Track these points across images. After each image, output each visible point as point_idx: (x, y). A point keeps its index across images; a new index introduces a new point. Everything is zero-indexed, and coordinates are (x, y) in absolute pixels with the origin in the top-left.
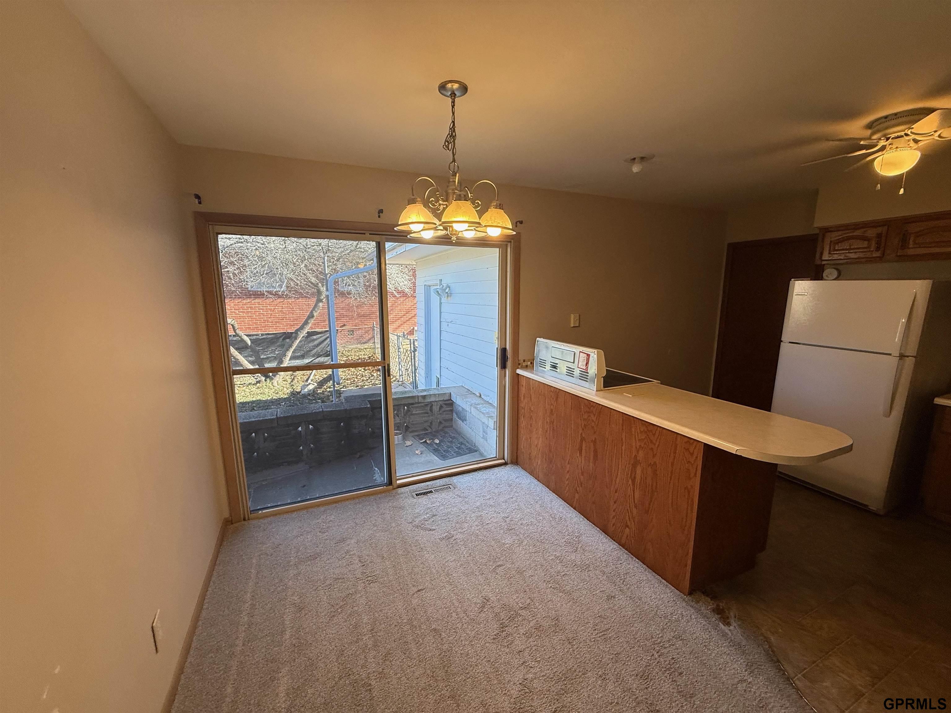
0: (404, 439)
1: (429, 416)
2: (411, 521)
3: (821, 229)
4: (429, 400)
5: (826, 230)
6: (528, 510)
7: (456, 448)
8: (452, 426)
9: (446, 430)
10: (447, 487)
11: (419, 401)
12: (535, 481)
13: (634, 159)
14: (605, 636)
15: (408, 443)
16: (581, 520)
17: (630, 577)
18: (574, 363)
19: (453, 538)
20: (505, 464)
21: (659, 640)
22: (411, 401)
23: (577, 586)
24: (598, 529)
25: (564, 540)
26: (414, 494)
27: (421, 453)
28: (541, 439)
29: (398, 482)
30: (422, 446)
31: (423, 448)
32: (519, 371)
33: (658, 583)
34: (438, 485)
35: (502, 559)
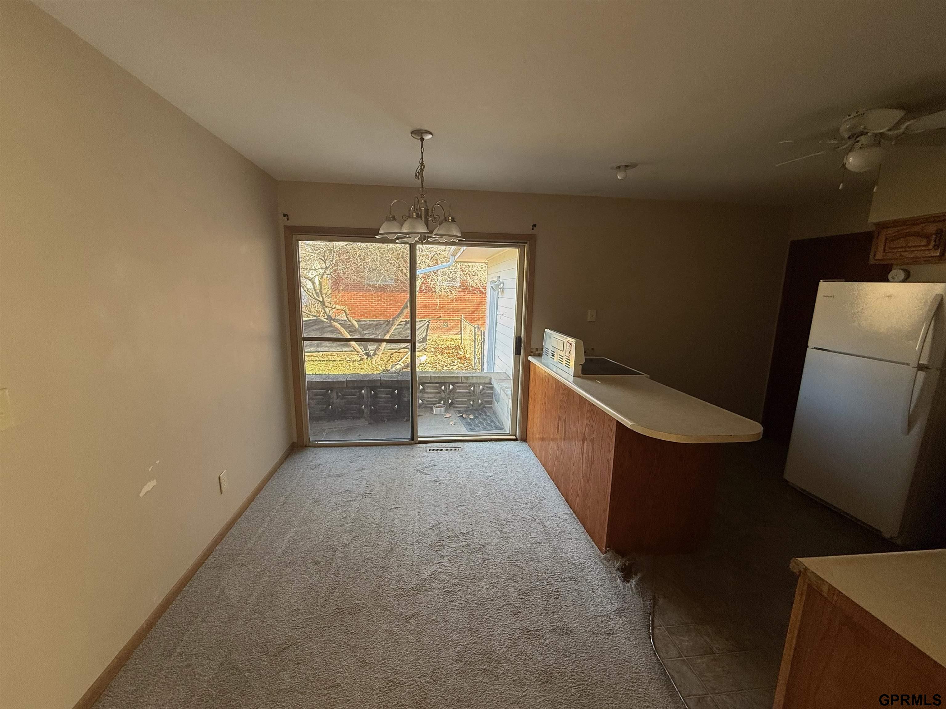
0: (446, 411)
1: (471, 396)
2: (415, 466)
3: (877, 225)
4: (470, 381)
5: (882, 226)
6: (512, 475)
7: (486, 424)
8: (491, 407)
9: (485, 409)
10: (456, 449)
11: (463, 381)
12: (533, 456)
13: (619, 167)
14: (512, 563)
15: (448, 415)
16: (554, 489)
17: (565, 534)
18: (563, 351)
19: (439, 482)
20: (516, 440)
21: (556, 576)
22: (455, 381)
23: (515, 530)
24: (563, 498)
25: (527, 500)
26: (428, 449)
27: (454, 424)
28: (539, 419)
29: (419, 439)
30: (458, 418)
31: (458, 420)
32: (530, 358)
33: (586, 543)
34: (451, 446)
35: (468, 502)
